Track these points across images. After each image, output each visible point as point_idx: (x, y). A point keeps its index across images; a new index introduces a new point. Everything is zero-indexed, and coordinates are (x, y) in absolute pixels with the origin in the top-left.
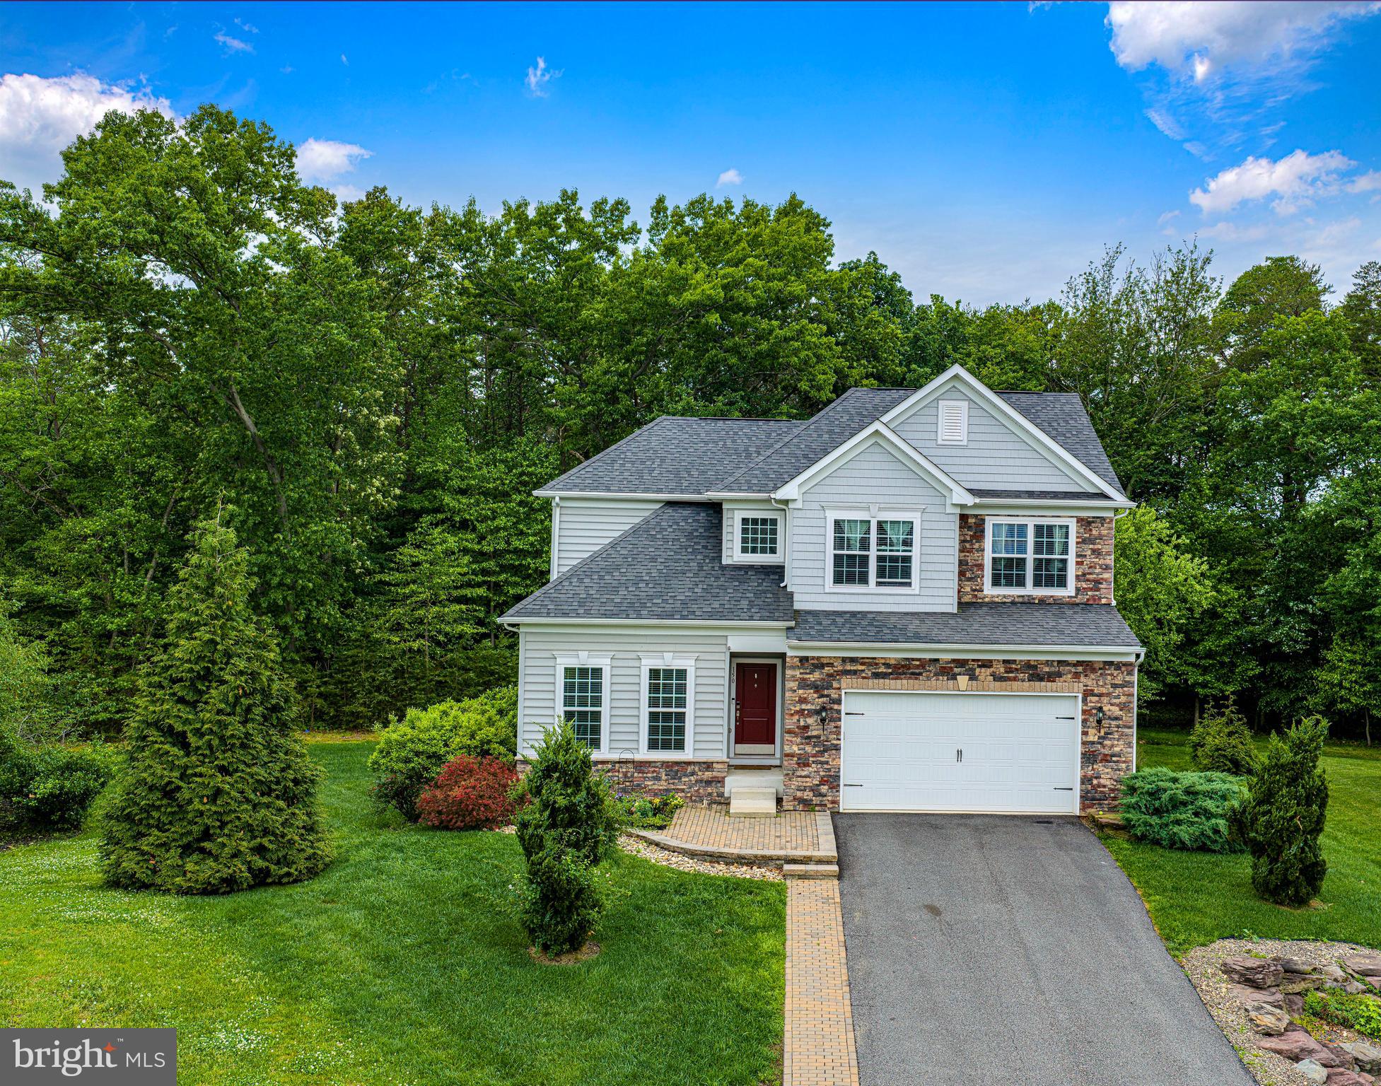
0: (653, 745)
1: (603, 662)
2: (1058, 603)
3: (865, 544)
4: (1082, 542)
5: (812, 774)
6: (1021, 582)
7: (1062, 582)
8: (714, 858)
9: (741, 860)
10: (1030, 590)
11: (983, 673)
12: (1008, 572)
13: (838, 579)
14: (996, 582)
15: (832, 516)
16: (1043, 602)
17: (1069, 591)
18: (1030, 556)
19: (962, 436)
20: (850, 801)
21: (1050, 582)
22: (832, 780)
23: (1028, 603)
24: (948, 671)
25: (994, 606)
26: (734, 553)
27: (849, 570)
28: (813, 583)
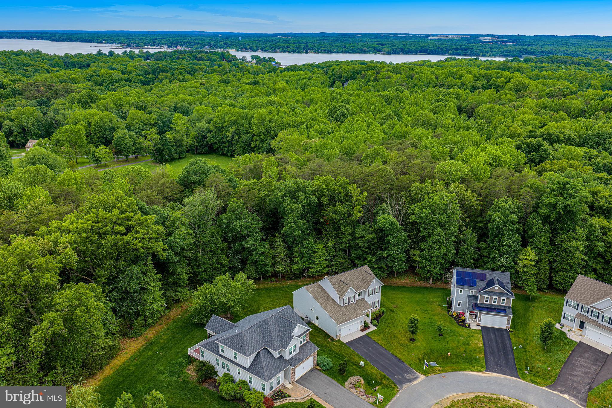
0: (278, 385)
1: (273, 381)
2: (305, 343)
3: (292, 349)
4: (307, 335)
5: (293, 379)
8: (302, 399)
9: (306, 397)
10: (303, 343)
13: (290, 355)
15: (289, 349)
17: (306, 341)
19: (297, 331)
21: (304, 341)
22: (295, 378)
23: (303, 345)
25: (301, 347)
26: (277, 356)
27: (291, 353)
28: (287, 357)
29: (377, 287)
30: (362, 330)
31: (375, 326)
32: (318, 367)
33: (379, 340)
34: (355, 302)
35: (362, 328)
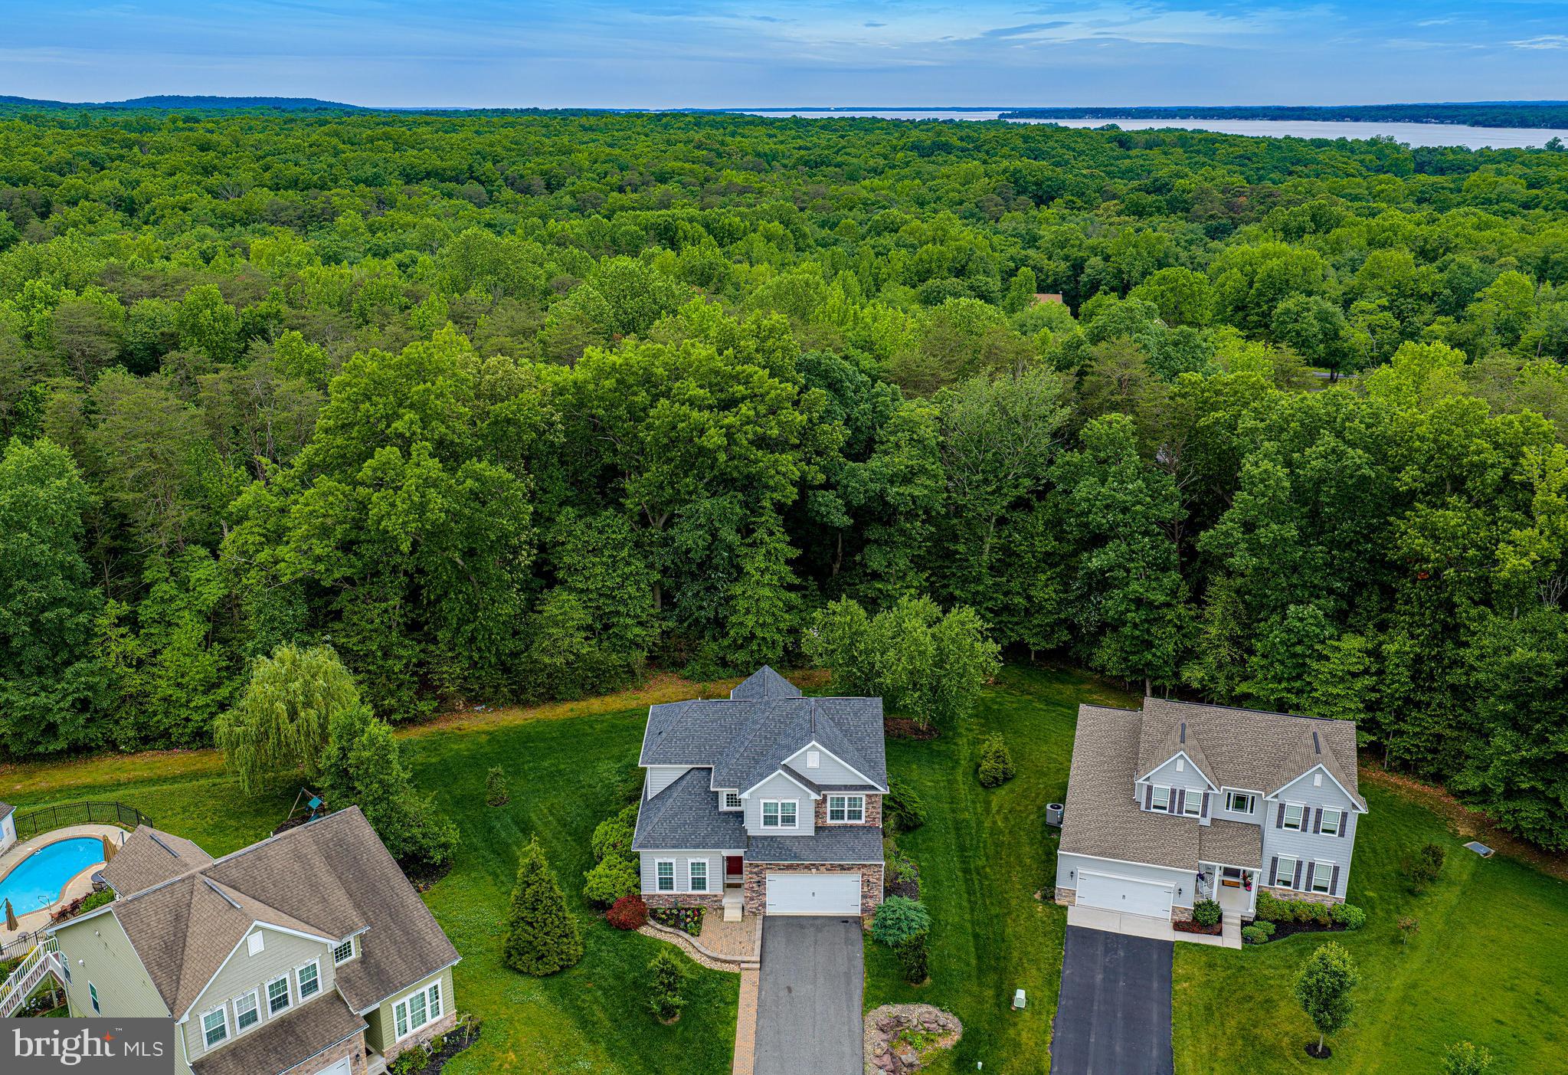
0: (694, 888)
1: (673, 861)
2: (858, 827)
3: (776, 811)
4: (868, 803)
5: (755, 903)
6: (842, 818)
7: (860, 818)
8: (716, 960)
9: (725, 961)
10: (846, 821)
11: (822, 868)
12: (837, 815)
13: (766, 823)
14: (832, 818)
15: (762, 801)
16: (851, 826)
17: (862, 822)
18: (846, 809)
19: (816, 765)
20: (770, 911)
21: (854, 818)
22: (764, 905)
23: (845, 827)
24: (808, 867)
25: (831, 828)
26: (724, 807)
27: (770, 820)
28: (755, 826)
29: (1333, 810)
30: (1178, 926)
31: (1246, 939)
32: (868, 923)
33: (1188, 979)
34: (1206, 822)
35: (1186, 917)
